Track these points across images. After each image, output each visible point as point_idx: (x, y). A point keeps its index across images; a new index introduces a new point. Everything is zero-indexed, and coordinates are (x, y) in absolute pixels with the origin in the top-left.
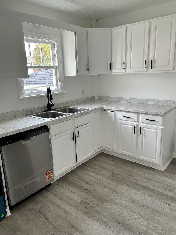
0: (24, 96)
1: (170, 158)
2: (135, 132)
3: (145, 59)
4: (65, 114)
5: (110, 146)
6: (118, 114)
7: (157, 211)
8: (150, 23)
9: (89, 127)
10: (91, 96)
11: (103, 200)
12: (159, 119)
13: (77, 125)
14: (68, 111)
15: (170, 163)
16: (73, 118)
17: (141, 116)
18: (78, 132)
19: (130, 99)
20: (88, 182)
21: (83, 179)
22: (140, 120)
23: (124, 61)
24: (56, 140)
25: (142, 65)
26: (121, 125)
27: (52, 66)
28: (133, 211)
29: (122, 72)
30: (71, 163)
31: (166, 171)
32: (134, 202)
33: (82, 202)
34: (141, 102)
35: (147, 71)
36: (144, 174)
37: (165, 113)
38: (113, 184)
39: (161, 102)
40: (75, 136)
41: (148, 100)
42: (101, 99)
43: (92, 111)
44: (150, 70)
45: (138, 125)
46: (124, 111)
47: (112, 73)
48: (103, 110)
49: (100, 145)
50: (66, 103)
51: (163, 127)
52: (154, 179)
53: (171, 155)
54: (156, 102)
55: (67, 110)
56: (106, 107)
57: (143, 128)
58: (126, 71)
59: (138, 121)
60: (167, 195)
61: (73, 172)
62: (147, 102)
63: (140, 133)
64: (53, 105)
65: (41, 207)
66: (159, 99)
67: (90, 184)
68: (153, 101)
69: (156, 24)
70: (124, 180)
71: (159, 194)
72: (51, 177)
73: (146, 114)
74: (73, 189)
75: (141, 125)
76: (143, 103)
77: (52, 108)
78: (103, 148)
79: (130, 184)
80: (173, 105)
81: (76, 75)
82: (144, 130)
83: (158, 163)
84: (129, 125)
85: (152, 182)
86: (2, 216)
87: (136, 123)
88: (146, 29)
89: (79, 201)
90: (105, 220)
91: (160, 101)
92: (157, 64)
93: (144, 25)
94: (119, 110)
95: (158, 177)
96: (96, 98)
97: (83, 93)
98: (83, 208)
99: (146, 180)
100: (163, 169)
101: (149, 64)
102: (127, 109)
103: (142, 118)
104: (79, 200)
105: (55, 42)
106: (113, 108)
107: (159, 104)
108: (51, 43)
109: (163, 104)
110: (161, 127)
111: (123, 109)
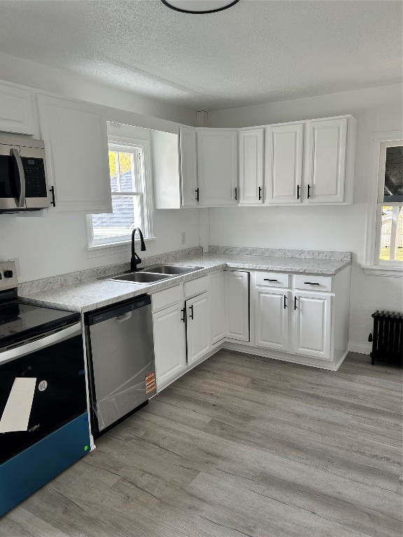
0: (93, 245)
1: (344, 351)
2: (285, 305)
3: (298, 182)
4: (168, 277)
5: (241, 336)
6: (254, 275)
7: (337, 424)
8: (304, 126)
9: (205, 300)
10: (196, 245)
11: (247, 417)
12: (326, 282)
13: (189, 295)
15: (345, 360)
16: (182, 283)
17: (295, 277)
18: (192, 308)
20: (212, 394)
21: (204, 391)
22: (294, 286)
23: (260, 185)
24: (159, 320)
25: (292, 191)
26: (259, 296)
27: (134, 190)
28: (299, 427)
29: (257, 203)
30: (178, 364)
31: (339, 370)
32: (298, 416)
33: (212, 423)
34: (289, 255)
35: (302, 202)
36: (305, 377)
37: (337, 271)
38: (257, 395)
39: (325, 254)
40: (186, 314)
41: (303, 252)
42: (213, 252)
43: (210, 270)
44: (306, 201)
45: (290, 294)
46: (266, 271)
47: (239, 205)
48: (225, 269)
49: (221, 335)
50: (158, 258)
51: (334, 295)
52: (323, 383)
53: (346, 346)
54: (316, 254)
55: (163, 269)
56: (231, 264)
57: (300, 297)
58: (263, 202)
59: (290, 287)
60: (347, 403)
61: (182, 381)
62: (300, 255)
63: (295, 307)
64: (139, 261)
65: (146, 434)
66: (319, 249)
67: (218, 397)
68: (311, 253)
69: (314, 129)
70: (275, 387)
71: (336, 402)
72: (153, 386)
73: (304, 273)
74: (191, 406)
75: (295, 293)
76: (293, 257)
77: (138, 266)
78: (226, 340)
79: (285, 392)
80: (345, 259)
81: (179, 208)
82: (302, 302)
83: (327, 357)
84: (274, 294)
85: (321, 387)
86: (86, 448)
87: (287, 290)
89: (207, 422)
90: (259, 441)
91: (323, 252)
92: (317, 191)
93: (294, 128)
94: (257, 268)
95: (328, 380)
96: (206, 250)
97: (184, 242)
98: (218, 430)
99: (311, 386)
100: (335, 368)
101: (304, 192)
102: (271, 267)
103: (298, 280)
104: (208, 420)
105: (141, 150)
106: (246, 266)
107: (320, 257)
108: (133, 152)
109: (327, 258)
110: (330, 294)
111: (264, 267)
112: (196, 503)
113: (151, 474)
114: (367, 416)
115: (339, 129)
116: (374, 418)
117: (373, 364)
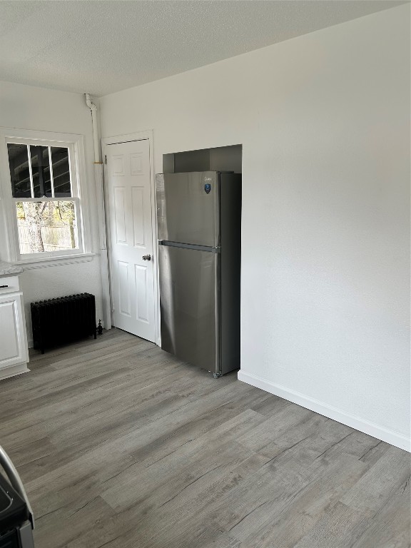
51: (22, 294)
85: (44, 387)
112: (141, 507)
113: (72, 540)
114: (107, 382)
116: (111, 380)
117: (43, 353)
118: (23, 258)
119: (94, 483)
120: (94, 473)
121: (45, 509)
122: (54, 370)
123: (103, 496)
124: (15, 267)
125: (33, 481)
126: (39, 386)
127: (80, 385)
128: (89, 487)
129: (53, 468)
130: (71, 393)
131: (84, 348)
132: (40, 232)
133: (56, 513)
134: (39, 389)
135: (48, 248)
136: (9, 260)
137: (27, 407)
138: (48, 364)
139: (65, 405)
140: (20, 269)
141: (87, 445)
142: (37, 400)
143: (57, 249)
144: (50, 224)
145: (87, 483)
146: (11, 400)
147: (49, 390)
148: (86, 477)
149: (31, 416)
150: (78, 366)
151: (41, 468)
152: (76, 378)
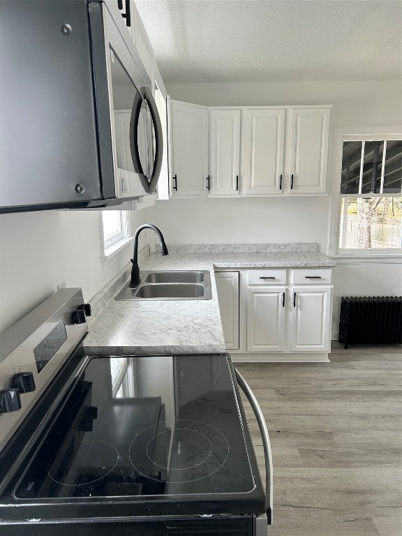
2: (284, 304)
6: (246, 275)
8: (286, 111)
12: (327, 274)
14: (154, 280)
19: (232, 246)
26: (253, 296)
35: (284, 192)
39: (291, 247)
41: (268, 246)
44: (289, 192)
45: (287, 290)
46: (264, 268)
51: (332, 287)
54: (283, 247)
56: (220, 264)
57: (299, 293)
59: (287, 284)
62: (266, 249)
63: (295, 304)
66: (286, 242)
68: (277, 246)
73: (305, 268)
75: (293, 289)
80: (311, 250)
82: (300, 298)
84: (272, 293)
87: (284, 287)
88: (279, 119)
91: (290, 245)
92: (299, 181)
93: (275, 113)
94: (252, 266)
99: (330, 383)
103: (296, 275)
104: (296, 452)
109: (294, 250)
110: (330, 287)
111: (260, 264)
115: (322, 118)
117: (346, 348)
118: (340, 252)
119: (369, 503)
120: (371, 491)
121: (315, 502)
122: (353, 368)
123: (376, 521)
124: (332, 260)
125: (311, 469)
126: (336, 380)
127: (377, 393)
128: (363, 504)
129: (331, 465)
130: (365, 398)
131: (389, 355)
132: (369, 228)
133: (325, 511)
134: (335, 382)
135: (375, 244)
136: (327, 253)
137: (320, 396)
138: (348, 360)
139: (356, 407)
140: (334, 263)
141: (370, 458)
142: (331, 392)
143: (385, 247)
144: (381, 221)
145: (362, 498)
146: (308, 384)
147: (344, 386)
148: (362, 492)
149: (322, 406)
150: (379, 372)
151: (320, 460)
152: (373, 383)
